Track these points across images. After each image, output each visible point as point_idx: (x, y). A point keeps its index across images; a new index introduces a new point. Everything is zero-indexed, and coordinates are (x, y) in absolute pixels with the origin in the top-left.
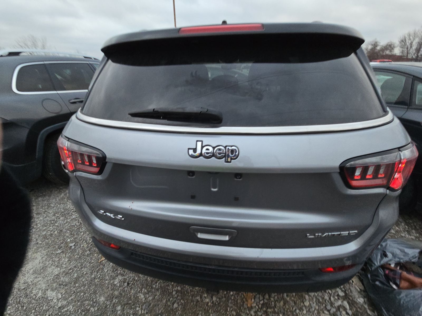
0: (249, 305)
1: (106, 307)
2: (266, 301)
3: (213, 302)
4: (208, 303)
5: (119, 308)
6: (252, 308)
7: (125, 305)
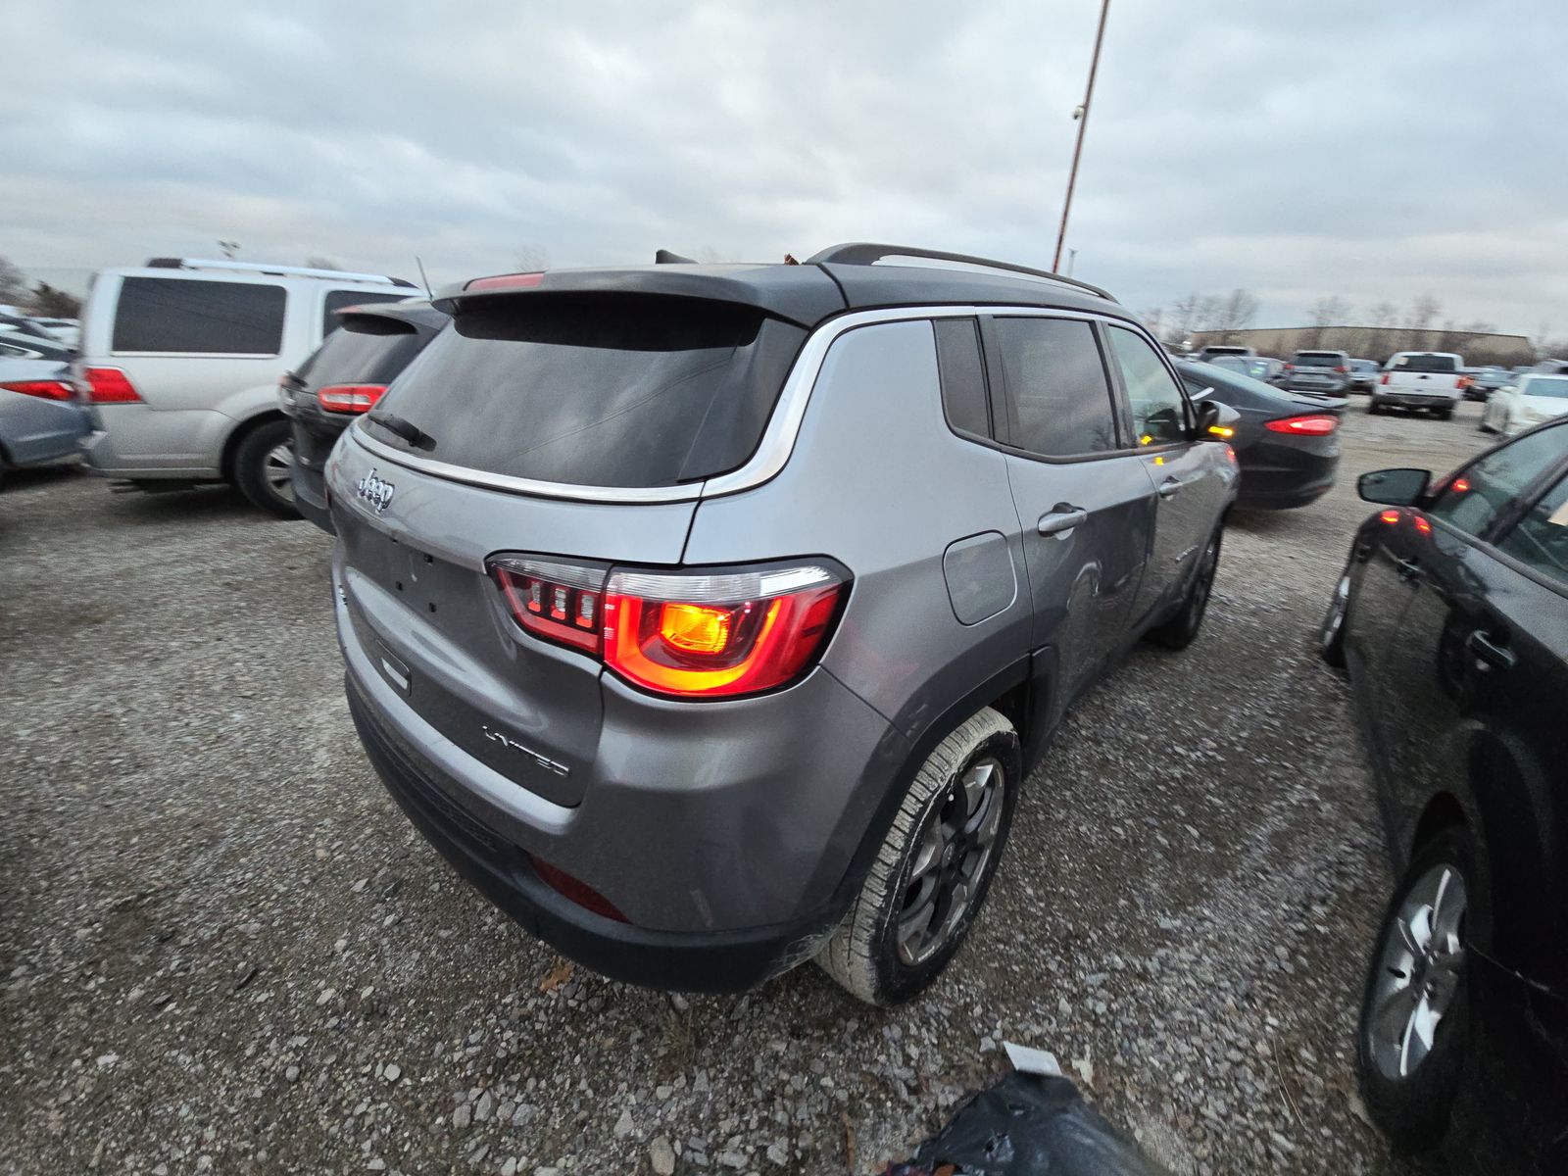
0: (542, 987)
1: (357, 816)
2: (583, 1009)
3: (494, 930)
4: (485, 924)
5: (368, 831)
6: (543, 994)
7: (380, 831)
